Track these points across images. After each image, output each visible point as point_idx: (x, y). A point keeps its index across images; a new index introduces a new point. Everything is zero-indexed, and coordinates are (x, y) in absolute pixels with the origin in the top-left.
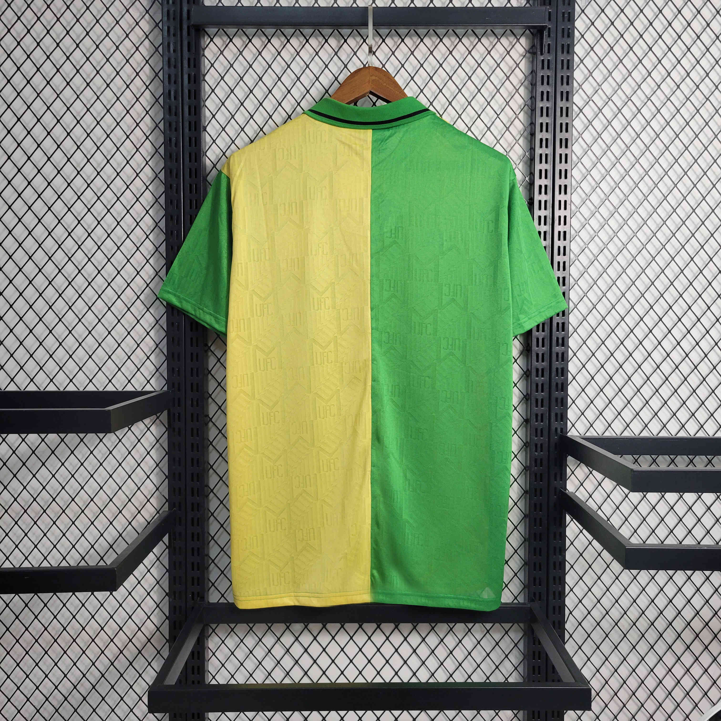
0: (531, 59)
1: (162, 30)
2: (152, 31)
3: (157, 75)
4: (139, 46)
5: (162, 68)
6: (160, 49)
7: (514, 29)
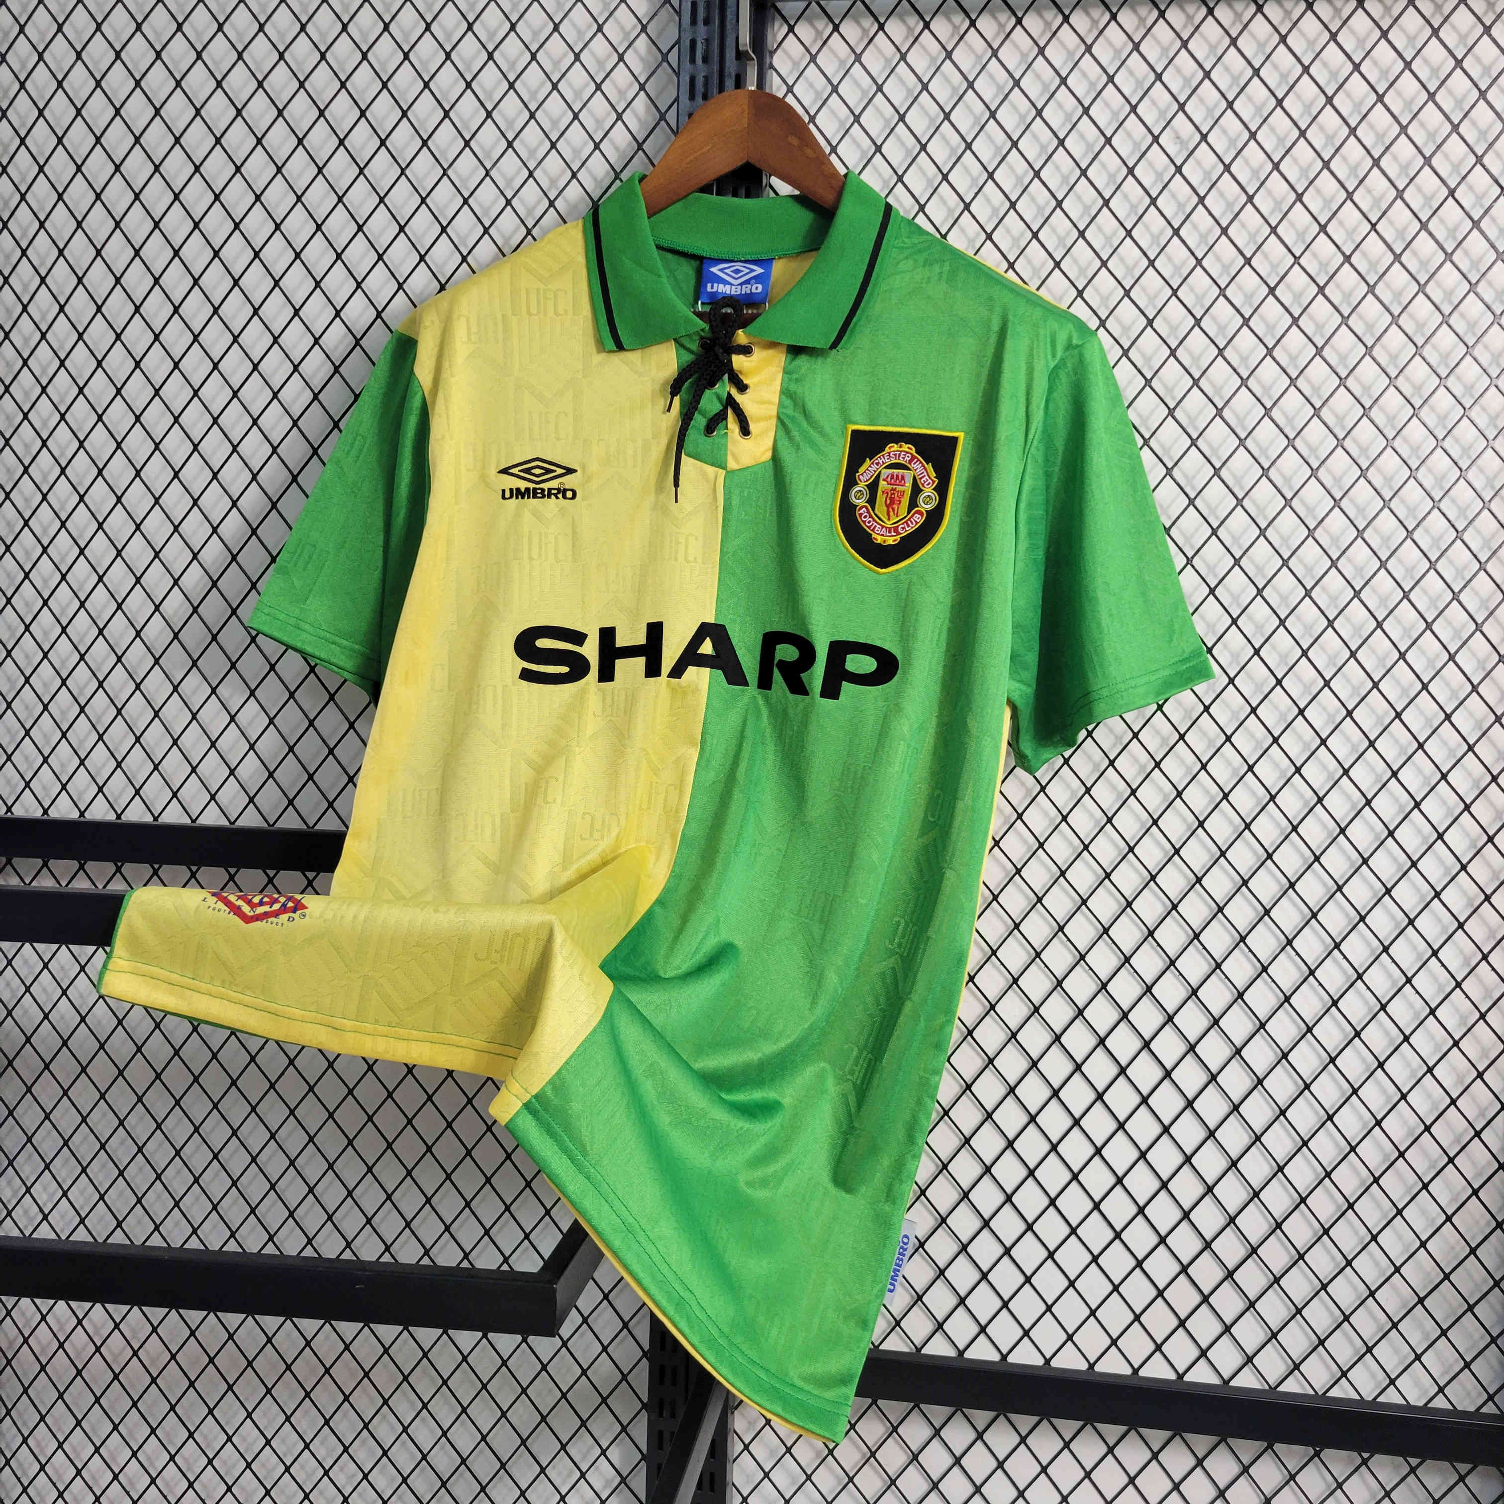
1: (679, 13)
2: (655, 15)
3: (662, 117)
4: (625, 51)
5: (677, 100)
6: (673, 57)
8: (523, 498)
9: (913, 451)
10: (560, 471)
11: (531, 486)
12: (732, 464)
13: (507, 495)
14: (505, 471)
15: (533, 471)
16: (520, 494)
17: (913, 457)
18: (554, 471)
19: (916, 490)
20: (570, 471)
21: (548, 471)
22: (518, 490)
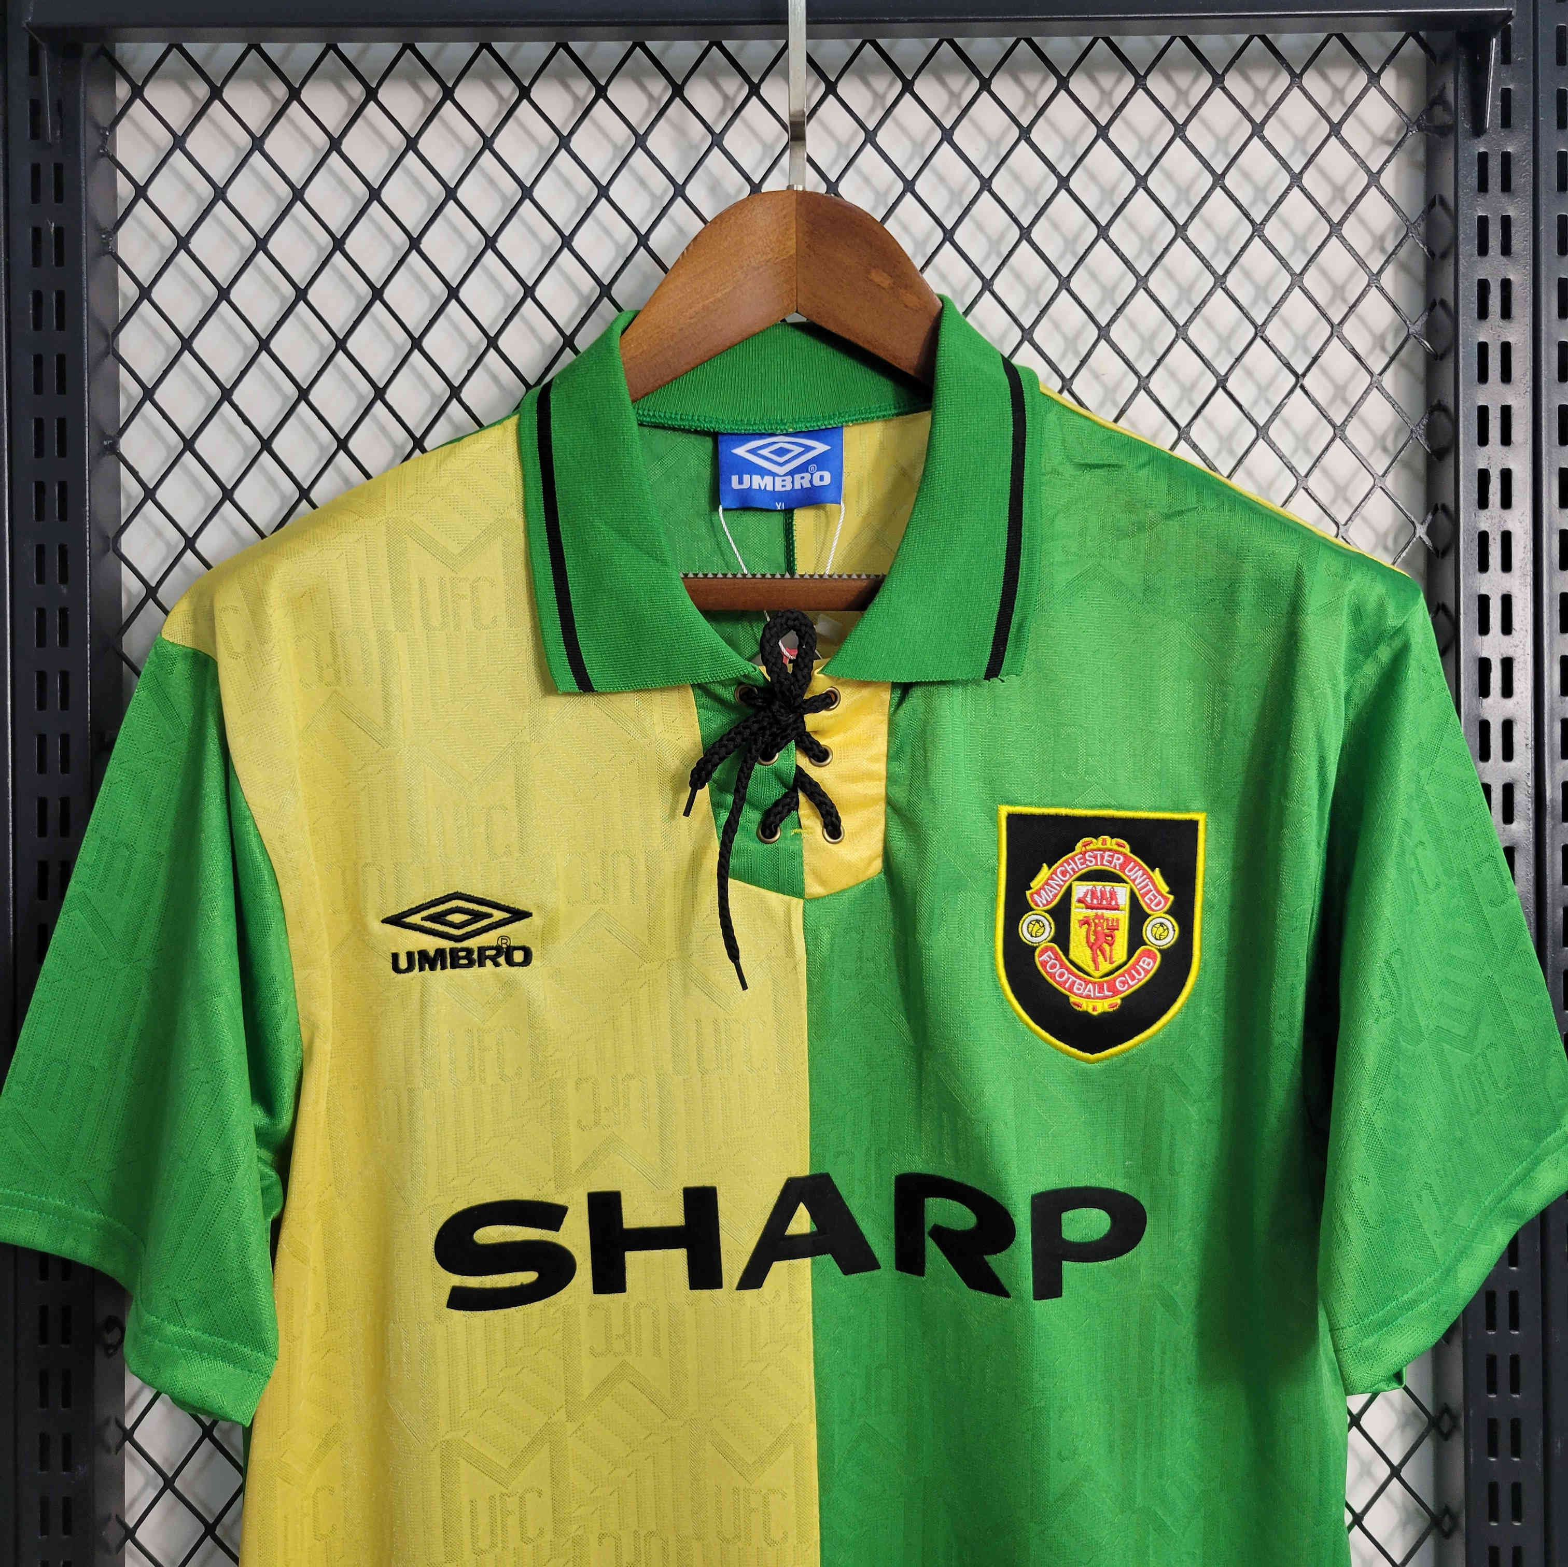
0: (1421, 156)
7: (1355, 29)
8: (432, 968)
9: (1127, 849)
10: (498, 915)
11: (447, 944)
12: (813, 888)
13: (403, 964)
14: (396, 920)
15: (450, 918)
16: (427, 960)
17: (1127, 860)
18: (490, 916)
19: (1138, 916)
20: (518, 915)
21: (477, 916)
22: (423, 954)
